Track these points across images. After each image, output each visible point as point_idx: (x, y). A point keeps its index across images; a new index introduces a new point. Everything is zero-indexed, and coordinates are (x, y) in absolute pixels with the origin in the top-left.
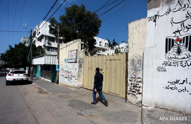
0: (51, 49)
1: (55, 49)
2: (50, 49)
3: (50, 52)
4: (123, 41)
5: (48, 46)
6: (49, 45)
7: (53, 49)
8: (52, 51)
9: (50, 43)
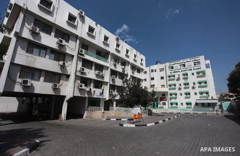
0: (38, 50)
1: (49, 51)
2: (36, 50)
3: (35, 57)
4: (157, 62)
5: (31, 38)
6: (33, 37)
7: (43, 52)
8: (39, 55)
9: (38, 34)
